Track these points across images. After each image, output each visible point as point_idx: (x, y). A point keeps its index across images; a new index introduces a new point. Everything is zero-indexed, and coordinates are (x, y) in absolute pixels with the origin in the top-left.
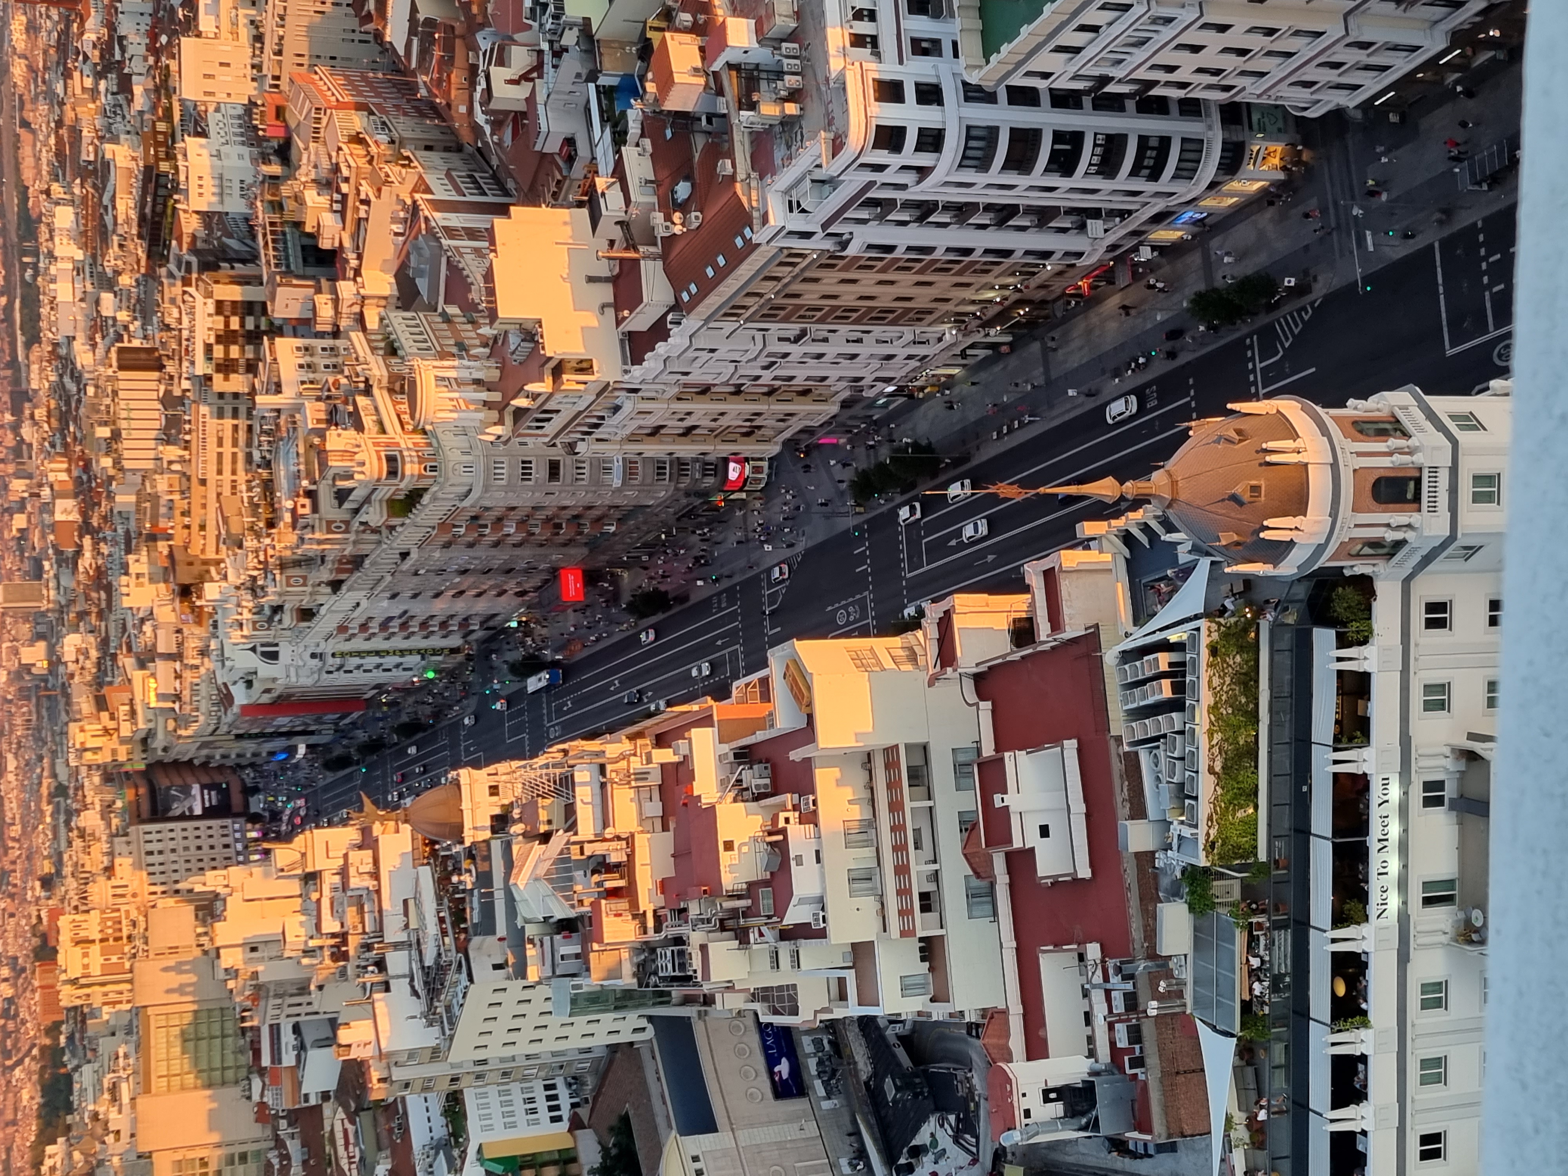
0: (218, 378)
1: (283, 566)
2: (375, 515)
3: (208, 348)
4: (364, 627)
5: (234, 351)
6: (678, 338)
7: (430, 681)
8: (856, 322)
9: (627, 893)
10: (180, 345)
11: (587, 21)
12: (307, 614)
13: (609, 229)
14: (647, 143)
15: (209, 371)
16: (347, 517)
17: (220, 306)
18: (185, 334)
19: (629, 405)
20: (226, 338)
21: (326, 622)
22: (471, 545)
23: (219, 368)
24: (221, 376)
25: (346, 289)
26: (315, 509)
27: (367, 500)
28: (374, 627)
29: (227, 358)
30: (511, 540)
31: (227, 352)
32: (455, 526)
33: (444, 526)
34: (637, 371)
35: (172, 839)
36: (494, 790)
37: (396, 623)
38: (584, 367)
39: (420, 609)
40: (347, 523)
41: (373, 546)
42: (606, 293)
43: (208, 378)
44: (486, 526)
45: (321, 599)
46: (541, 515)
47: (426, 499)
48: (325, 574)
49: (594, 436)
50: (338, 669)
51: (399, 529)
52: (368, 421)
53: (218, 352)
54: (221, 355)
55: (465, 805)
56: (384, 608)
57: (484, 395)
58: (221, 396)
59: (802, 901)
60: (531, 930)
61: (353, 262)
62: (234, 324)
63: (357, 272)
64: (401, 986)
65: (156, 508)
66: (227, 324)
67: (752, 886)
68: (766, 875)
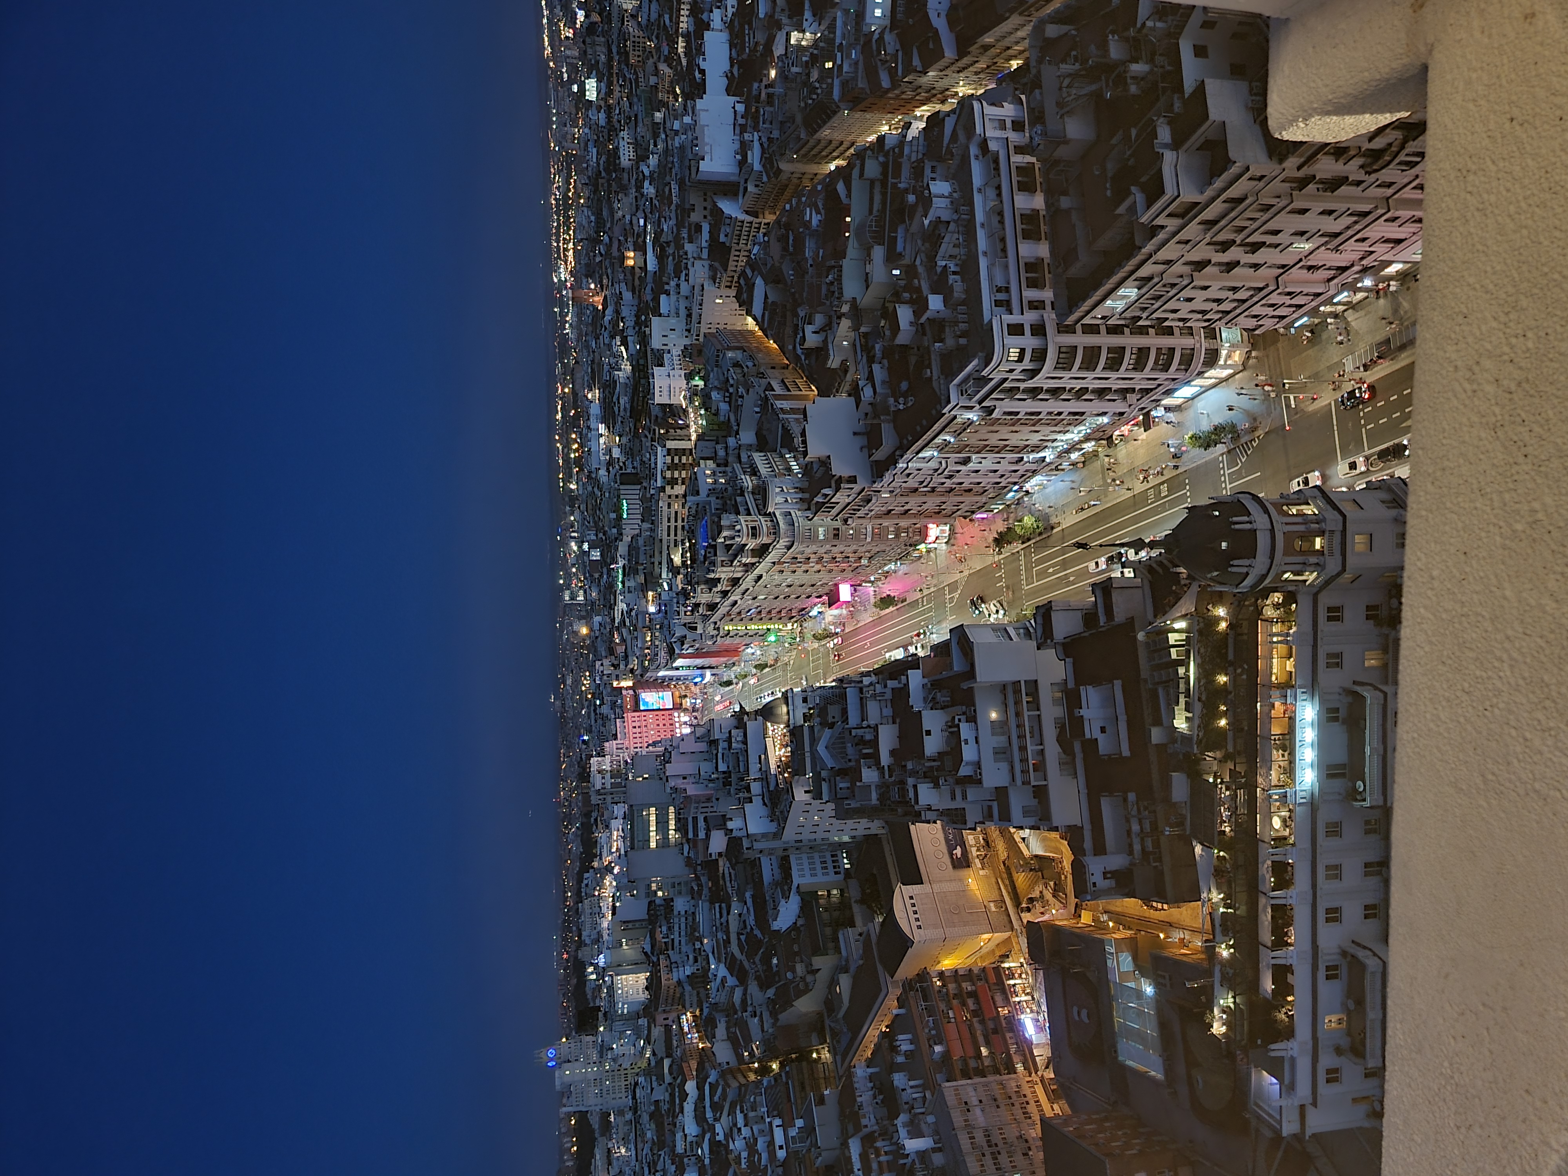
1: (699, 583)
2: (745, 558)
3: (663, 472)
4: (739, 615)
5: (676, 474)
6: (900, 464)
10: (649, 471)
11: (855, 299)
13: (864, 407)
14: (885, 362)
15: (663, 484)
16: (731, 558)
17: (669, 452)
18: (653, 466)
20: (672, 467)
21: (720, 611)
22: (793, 572)
23: (668, 483)
24: (669, 486)
26: (715, 554)
27: (741, 550)
28: (744, 615)
29: (672, 478)
30: (814, 569)
31: (673, 474)
33: (779, 563)
35: (645, 720)
36: (805, 700)
38: (852, 479)
39: (768, 605)
40: (731, 561)
41: (743, 573)
43: (663, 488)
44: (801, 563)
46: (829, 556)
47: (771, 548)
48: (720, 587)
49: (857, 515)
50: (726, 636)
55: (790, 707)
56: (749, 605)
57: (800, 495)
58: (670, 497)
59: (967, 763)
60: (824, 774)
61: (735, 428)
62: (676, 460)
63: (737, 433)
64: (758, 801)
65: (638, 554)
66: (673, 460)
67: (941, 755)
68: (948, 748)
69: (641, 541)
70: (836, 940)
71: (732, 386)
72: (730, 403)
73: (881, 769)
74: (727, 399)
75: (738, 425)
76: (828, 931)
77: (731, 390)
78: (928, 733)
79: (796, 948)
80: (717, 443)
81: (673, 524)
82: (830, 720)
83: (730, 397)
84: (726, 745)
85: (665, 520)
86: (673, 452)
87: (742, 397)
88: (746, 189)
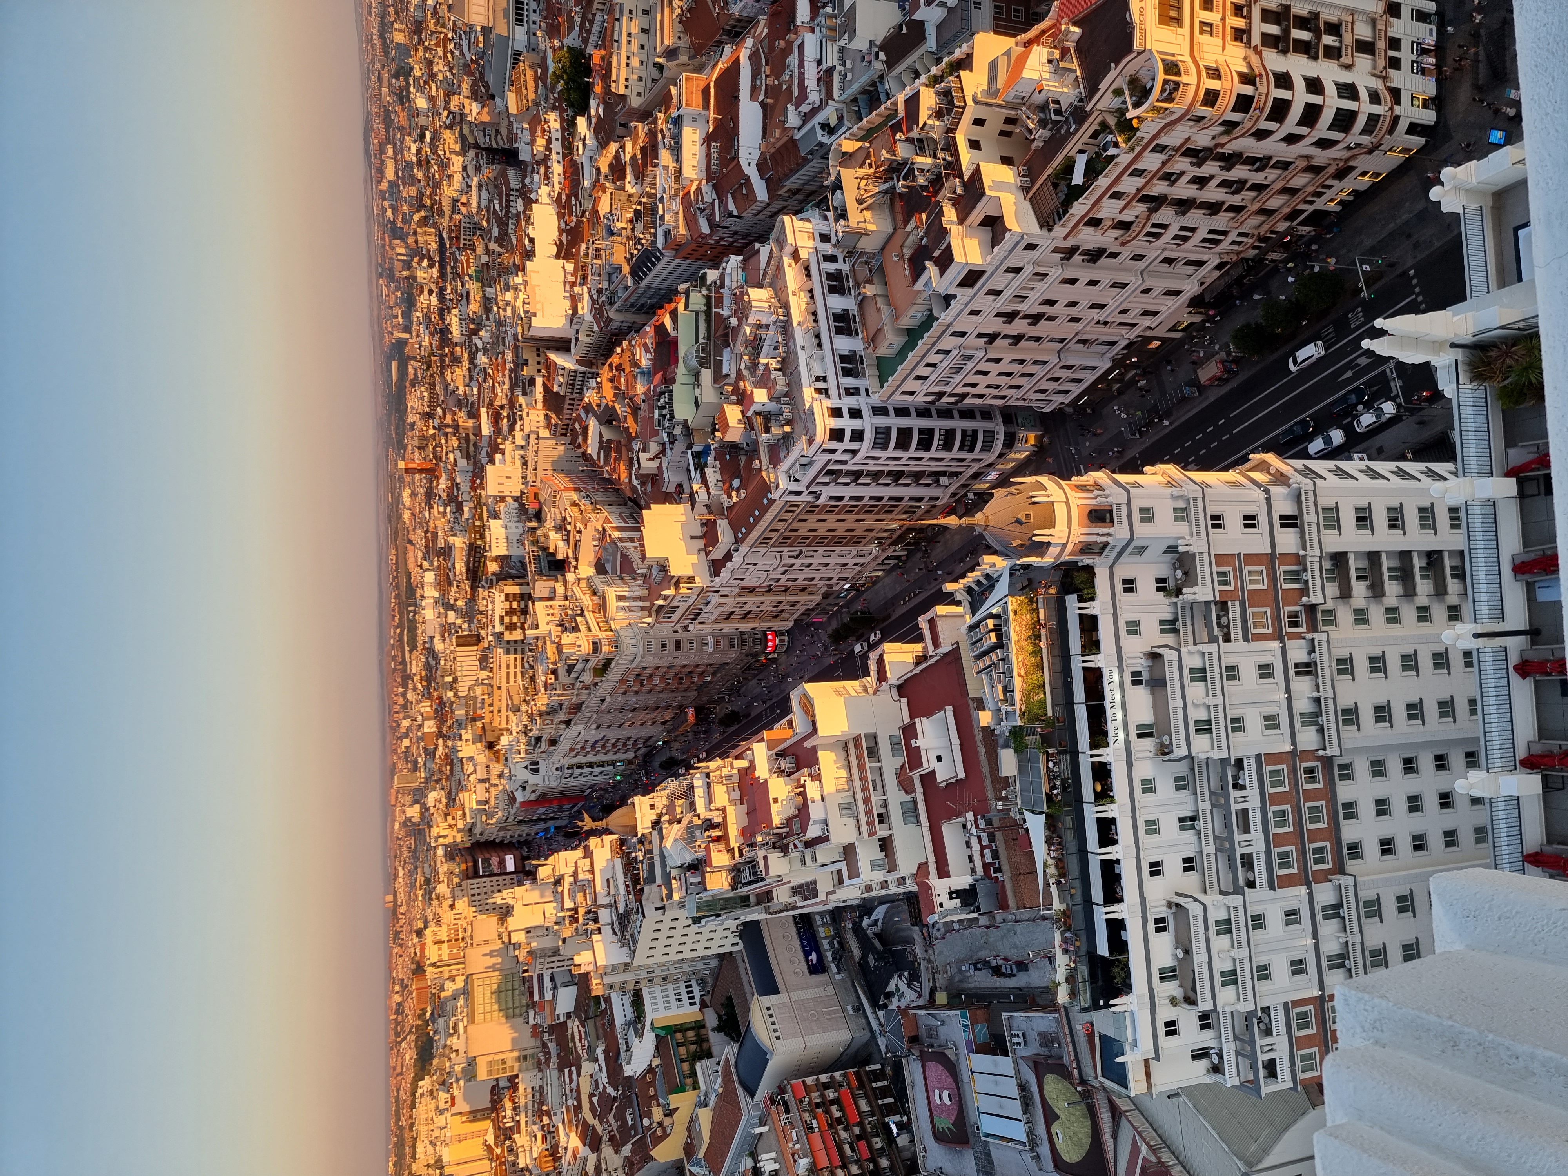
0: (507, 633)
1: (541, 714)
2: (587, 678)
3: (502, 618)
4: (583, 748)
5: (515, 619)
6: (737, 558)
7: (619, 782)
9: (723, 839)
10: (487, 617)
11: (686, 421)
12: (553, 742)
13: (700, 509)
14: (717, 465)
15: (502, 630)
16: (573, 682)
17: (507, 596)
18: (490, 612)
19: (714, 600)
20: (510, 612)
21: (563, 746)
22: (637, 693)
23: (507, 628)
25: (570, 576)
26: (556, 679)
27: (583, 670)
28: (588, 748)
29: (511, 623)
30: (658, 689)
31: (511, 619)
32: (628, 681)
33: (622, 681)
34: (717, 579)
36: (652, 807)
37: (599, 745)
38: (691, 579)
39: (613, 734)
40: (573, 685)
41: (586, 697)
42: (701, 544)
43: (502, 634)
44: (644, 680)
45: (561, 732)
46: (673, 672)
47: (613, 665)
48: (562, 716)
49: (697, 621)
50: (570, 777)
51: (599, 685)
52: (583, 628)
53: (507, 620)
54: (508, 622)
55: (638, 815)
56: (593, 735)
57: (640, 604)
58: (508, 642)
59: (815, 822)
60: (674, 872)
61: (574, 563)
62: (515, 605)
63: (576, 567)
64: (607, 930)
66: (511, 606)
67: (789, 820)
68: (796, 812)
69: (478, 691)
70: (693, 1074)
71: (570, 523)
72: (568, 541)
73: (731, 851)
74: (565, 538)
75: (577, 559)
76: (686, 1066)
77: (569, 528)
78: (775, 800)
79: (652, 1092)
80: (556, 580)
81: (512, 670)
82: (678, 815)
83: (568, 535)
84: (572, 880)
85: (504, 666)
86: (511, 598)
87: (580, 532)
88: (577, 339)
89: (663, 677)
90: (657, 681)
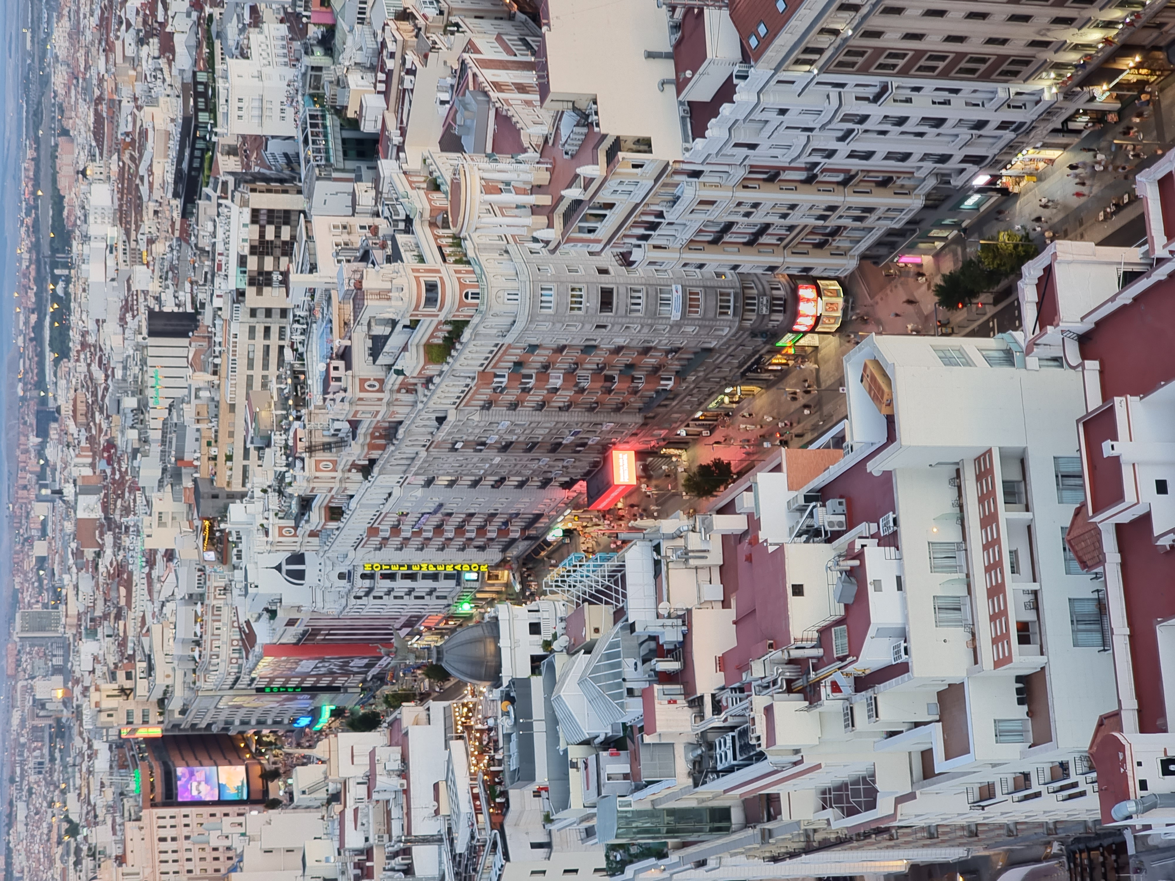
0: (251, 292)
1: (312, 448)
2: (412, 366)
3: (242, 261)
4: (395, 529)
5: (269, 263)
6: (745, 96)
8: (944, 74)
9: (682, 677)
10: (213, 260)
12: (336, 512)
15: (243, 285)
16: (381, 374)
17: (256, 215)
18: (220, 248)
19: (689, 193)
20: (261, 248)
21: (356, 522)
22: (514, 406)
23: (252, 282)
24: (254, 289)
25: (388, 167)
27: (405, 348)
29: (260, 272)
30: (559, 400)
31: (261, 263)
32: (496, 376)
33: (483, 376)
35: (186, 825)
36: (535, 628)
38: (641, 148)
40: (381, 382)
41: (407, 410)
42: (667, 67)
43: (241, 294)
44: (530, 377)
45: (352, 489)
46: (593, 361)
47: (466, 336)
48: (356, 453)
49: (651, 242)
50: (367, 594)
51: (436, 380)
52: (407, 254)
53: (252, 263)
54: (256, 268)
55: (504, 643)
56: (418, 500)
57: (533, 198)
58: (253, 313)
59: (882, 632)
60: (576, 753)
61: (396, 139)
62: (270, 233)
63: (400, 148)
65: (182, 438)
66: (262, 234)
67: (824, 632)
68: (839, 611)
69: (189, 412)
71: (392, 55)
72: (386, 94)
73: (696, 703)
74: (381, 87)
75: (403, 132)
77: (390, 64)
78: (798, 590)
80: (359, 179)
81: (258, 372)
82: (589, 635)
83: (388, 82)
84: (362, 791)
85: (241, 363)
86: (263, 218)
87: (412, 72)
89: (570, 373)
90: (556, 380)
